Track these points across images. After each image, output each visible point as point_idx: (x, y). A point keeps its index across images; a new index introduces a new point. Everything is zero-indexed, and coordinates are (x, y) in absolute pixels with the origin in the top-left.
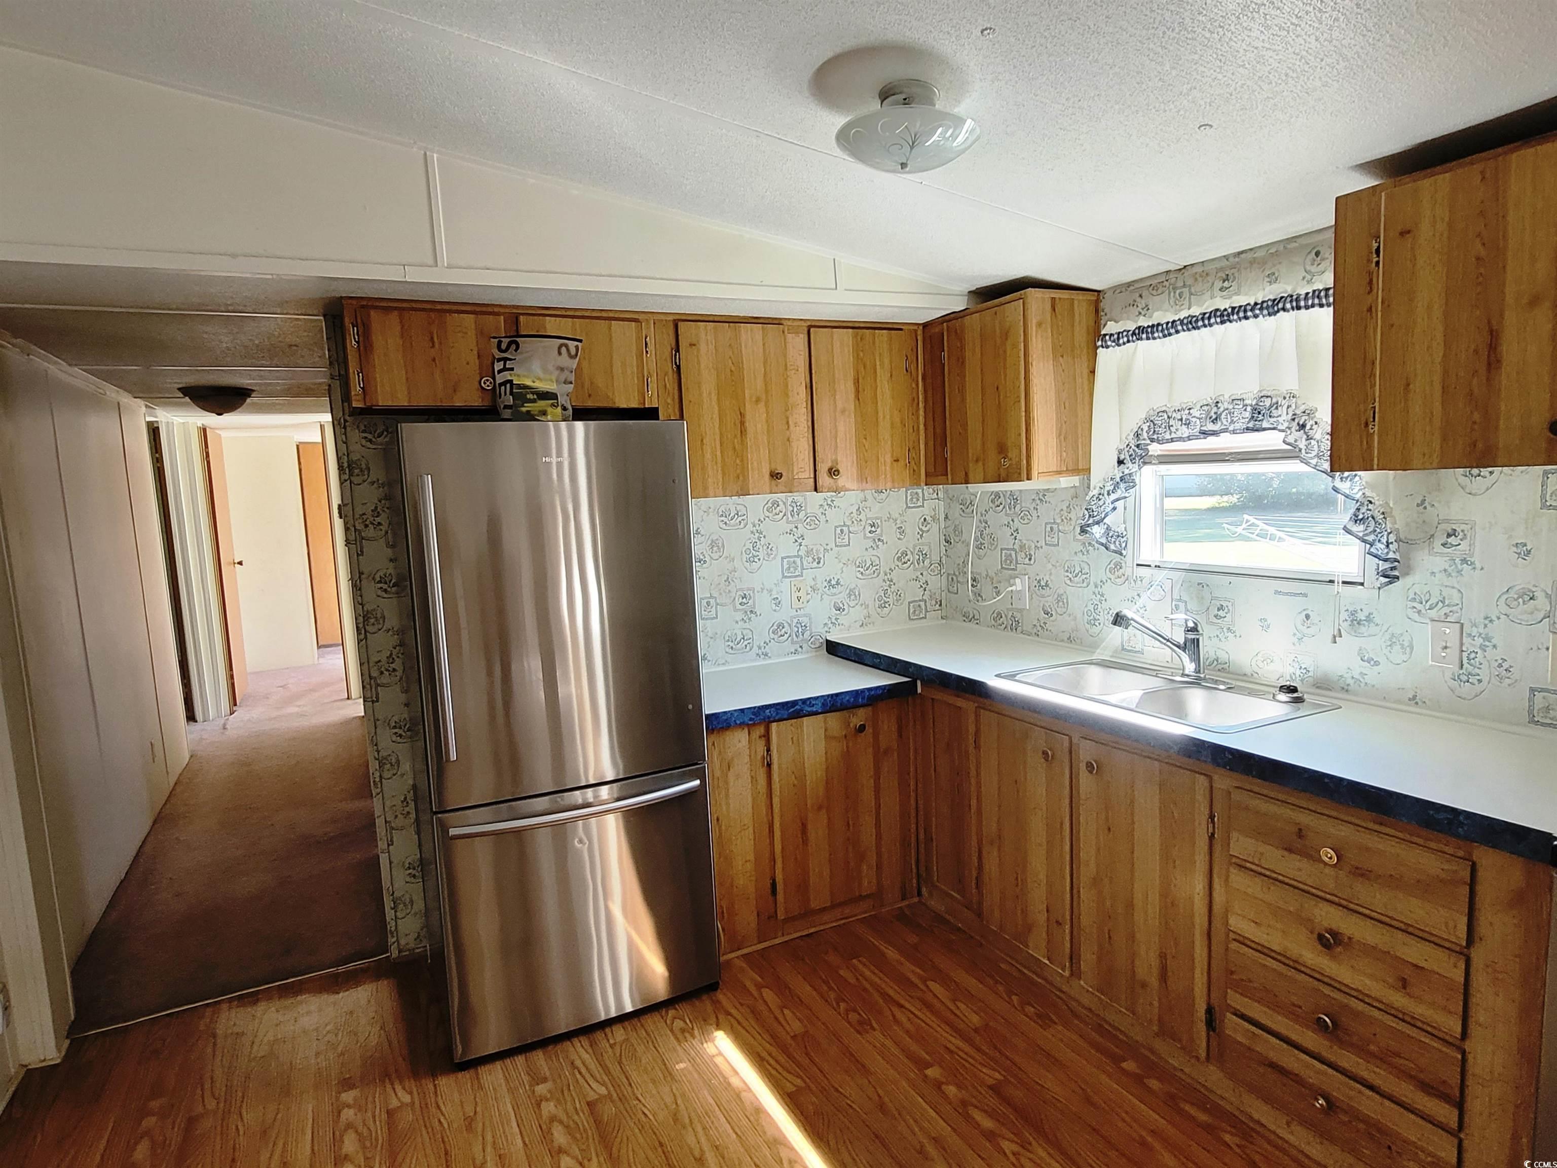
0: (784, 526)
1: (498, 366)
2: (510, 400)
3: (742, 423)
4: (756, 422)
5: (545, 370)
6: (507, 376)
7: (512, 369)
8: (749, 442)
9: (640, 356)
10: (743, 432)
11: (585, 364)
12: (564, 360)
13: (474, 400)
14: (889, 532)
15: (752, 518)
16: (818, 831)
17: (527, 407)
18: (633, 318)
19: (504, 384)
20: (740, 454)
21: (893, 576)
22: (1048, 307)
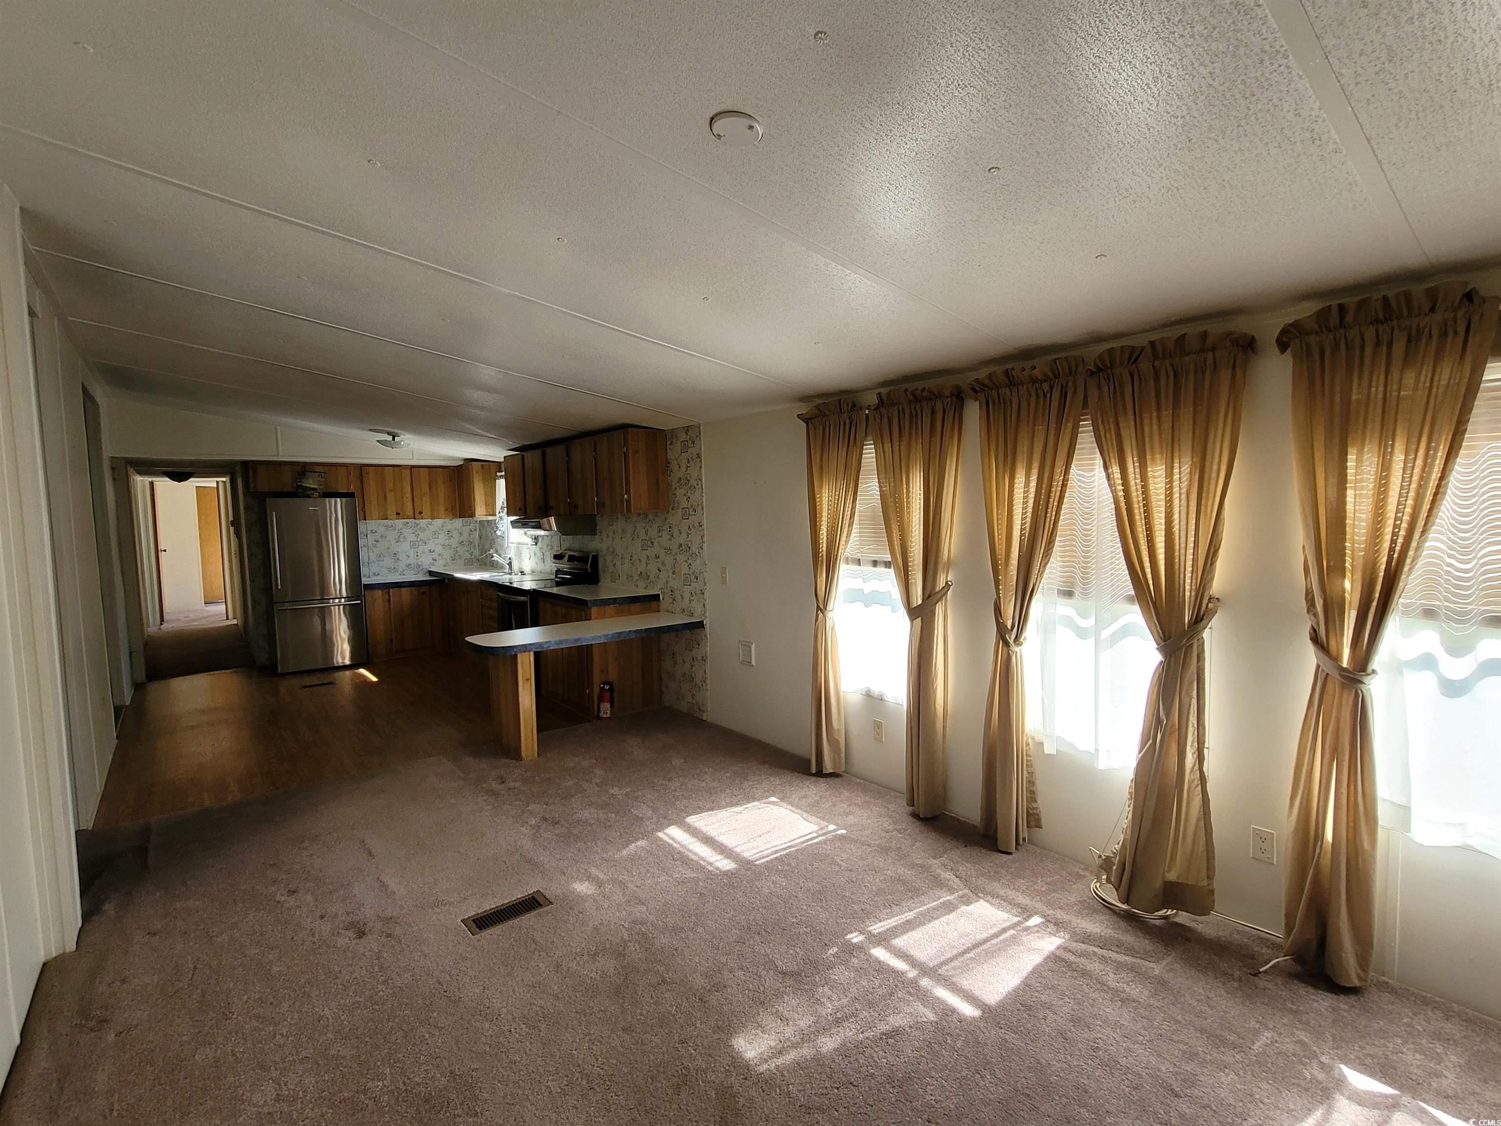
0: (411, 531)
1: (299, 481)
2: (302, 491)
3: (385, 497)
4: (391, 496)
5: (313, 481)
7: (303, 482)
8: (388, 503)
10: (386, 500)
11: (327, 480)
12: (320, 479)
13: (291, 491)
14: (455, 534)
15: (397, 528)
16: (408, 624)
17: (307, 492)
18: (345, 465)
19: (300, 486)
20: (385, 507)
21: (458, 549)
22: (481, 467)
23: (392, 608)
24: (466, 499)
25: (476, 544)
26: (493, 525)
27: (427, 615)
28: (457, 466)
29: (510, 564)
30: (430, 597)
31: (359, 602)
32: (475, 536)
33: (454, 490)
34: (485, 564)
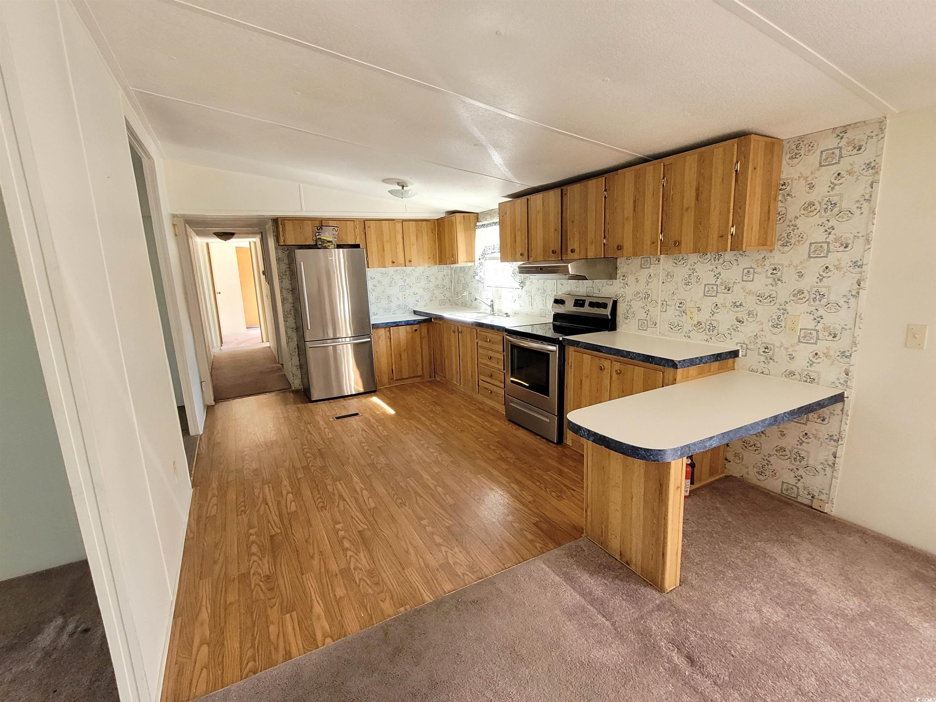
0: (399, 276)
1: (317, 234)
2: (320, 243)
3: (383, 248)
4: (387, 247)
5: (329, 234)
6: (319, 237)
7: (321, 235)
8: (386, 253)
9: (355, 230)
10: (384, 250)
11: (340, 233)
12: (334, 232)
13: (312, 243)
14: (432, 279)
15: (389, 274)
16: (405, 357)
17: (325, 245)
18: (353, 220)
19: (319, 239)
20: (383, 257)
21: (434, 292)
22: (462, 218)
23: (392, 344)
24: (447, 248)
25: (448, 287)
26: (467, 271)
27: (419, 349)
28: (437, 220)
29: (492, 306)
30: (421, 334)
31: (369, 339)
32: (447, 281)
33: (435, 241)
34: (457, 305)
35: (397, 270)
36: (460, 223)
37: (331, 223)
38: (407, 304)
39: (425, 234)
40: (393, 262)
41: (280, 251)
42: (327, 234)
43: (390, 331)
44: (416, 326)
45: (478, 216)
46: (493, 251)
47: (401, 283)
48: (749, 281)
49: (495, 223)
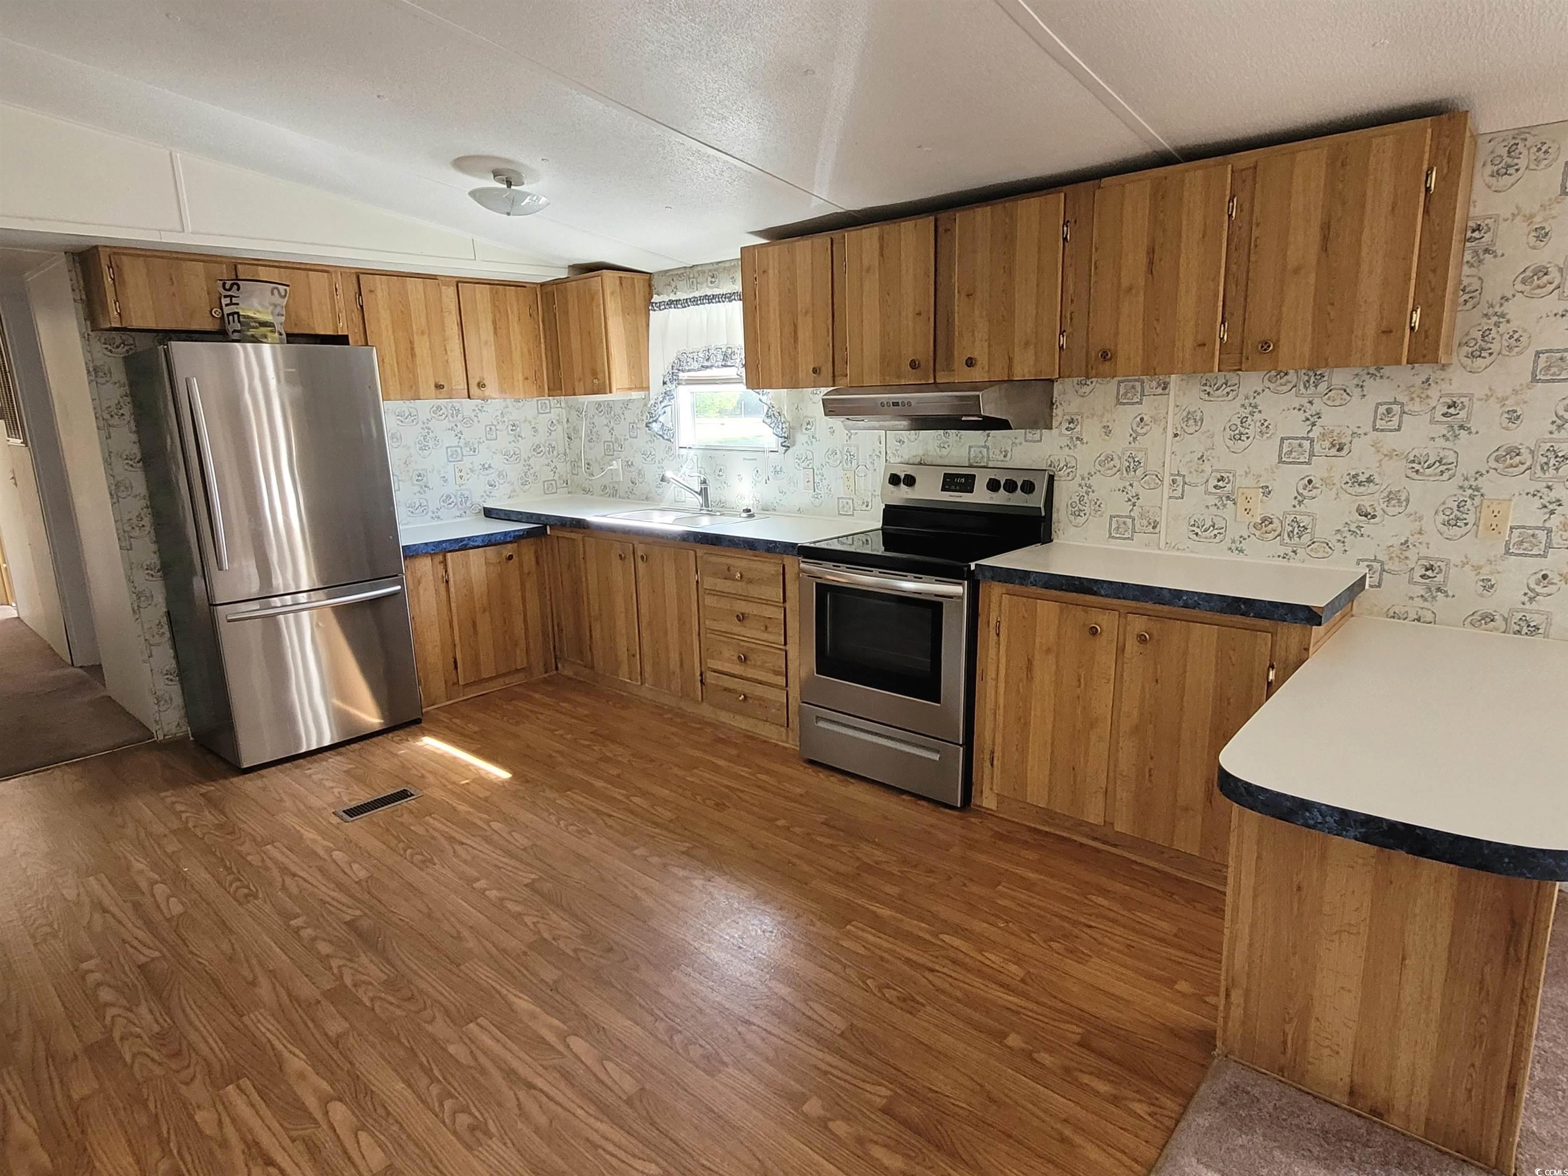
0: (446, 424)
1: (225, 301)
2: (238, 327)
3: (412, 349)
4: (422, 347)
5: (262, 305)
6: (233, 309)
7: (237, 304)
8: (418, 361)
9: (332, 298)
10: (413, 355)
11: (291, 301)
12: (276, 299)
13: (209, 325)
14: (526, 431)
15: (422, 417)
16: (484, 626)
17: (252, 332)
18: (324, 270)
19: (233, 314)
20: (412, 371)
21: (531, 462)
22: (618, 282)
23: (453, 595)
24: (577, 358)
25: (562, 450)
26: (618, 410)
27: (517, 602)
28: (542, 285)
29: (704, 493)
30: (521, 565)
31: (399, 587)
32: (559, 433)
33: (537, 337)
34: (586, 491)
35: (439, 408)
36: (612, 293)
37: (263, 273)
38: (467, 493)
39: (514, 318)
40: (439, 387)
41: (98, 348)
42: (255, 302)
43: (444, 562)
44: (509, 546)
45: (650, 280)
46: (706, 364)
47: (449, 440)
48: (1391, 431)
49: (729, 297)
